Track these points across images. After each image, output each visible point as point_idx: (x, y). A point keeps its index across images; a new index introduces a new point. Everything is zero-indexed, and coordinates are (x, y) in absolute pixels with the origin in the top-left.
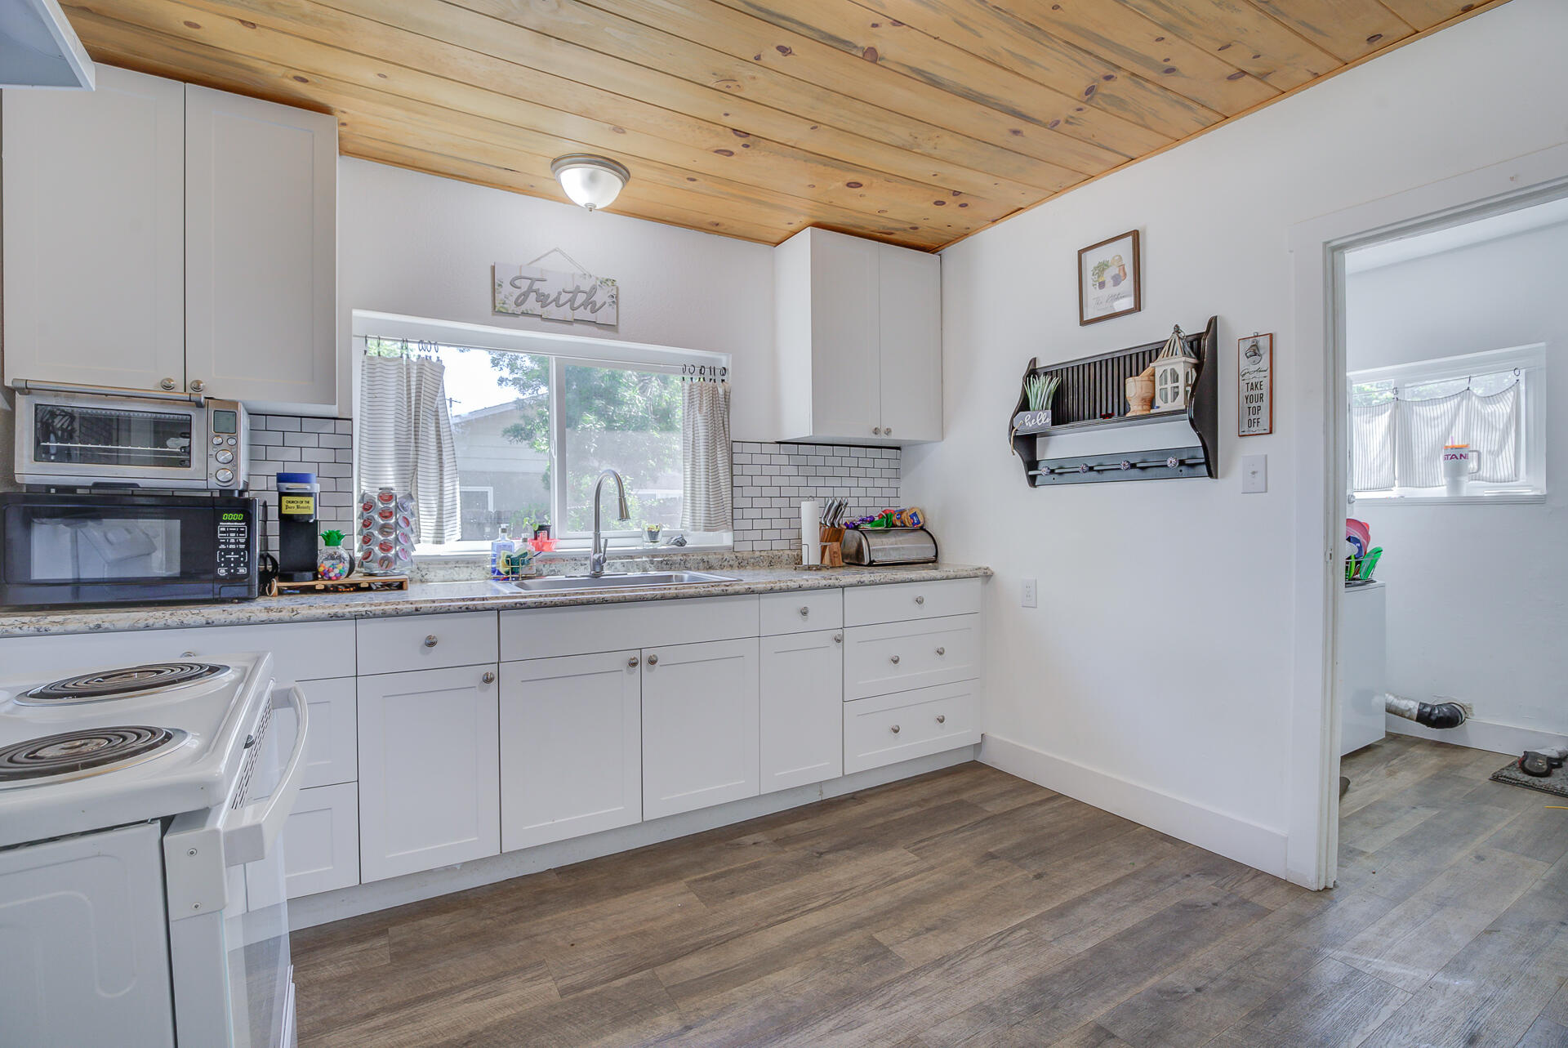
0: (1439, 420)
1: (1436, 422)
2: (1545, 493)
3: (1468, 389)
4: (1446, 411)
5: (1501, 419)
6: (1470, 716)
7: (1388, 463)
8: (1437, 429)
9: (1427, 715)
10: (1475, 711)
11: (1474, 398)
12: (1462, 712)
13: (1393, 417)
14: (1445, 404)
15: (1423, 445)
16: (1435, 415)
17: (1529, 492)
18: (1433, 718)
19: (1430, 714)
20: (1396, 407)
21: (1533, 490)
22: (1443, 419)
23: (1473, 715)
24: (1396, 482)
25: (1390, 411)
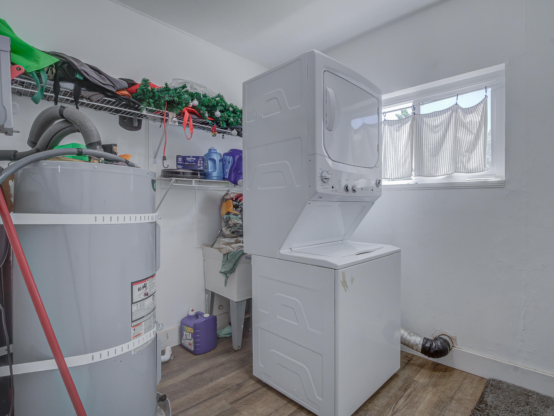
0: (439, 127)
1: (437, 129)
2: (504, 180)
3: (456, 104)
4: (443, 121)
5: (475, 126)
6: (455, 345)
7: (409, 160)
8: (437, 134)
9: (427, 349)
10: (458, 342)
11: (459, 110)
12: (451, 343)
13: (412, 127)
14: (442, 116)
15: (429, 146)
16: (437, 124)
17: (493, 179)
18: (432, 351)
19: (430, 348)
20: (414, 119)
21: (496, 177)
22: (441, 127)
23: (457, 344)
24: (413, 173)
25: (410, 122)
